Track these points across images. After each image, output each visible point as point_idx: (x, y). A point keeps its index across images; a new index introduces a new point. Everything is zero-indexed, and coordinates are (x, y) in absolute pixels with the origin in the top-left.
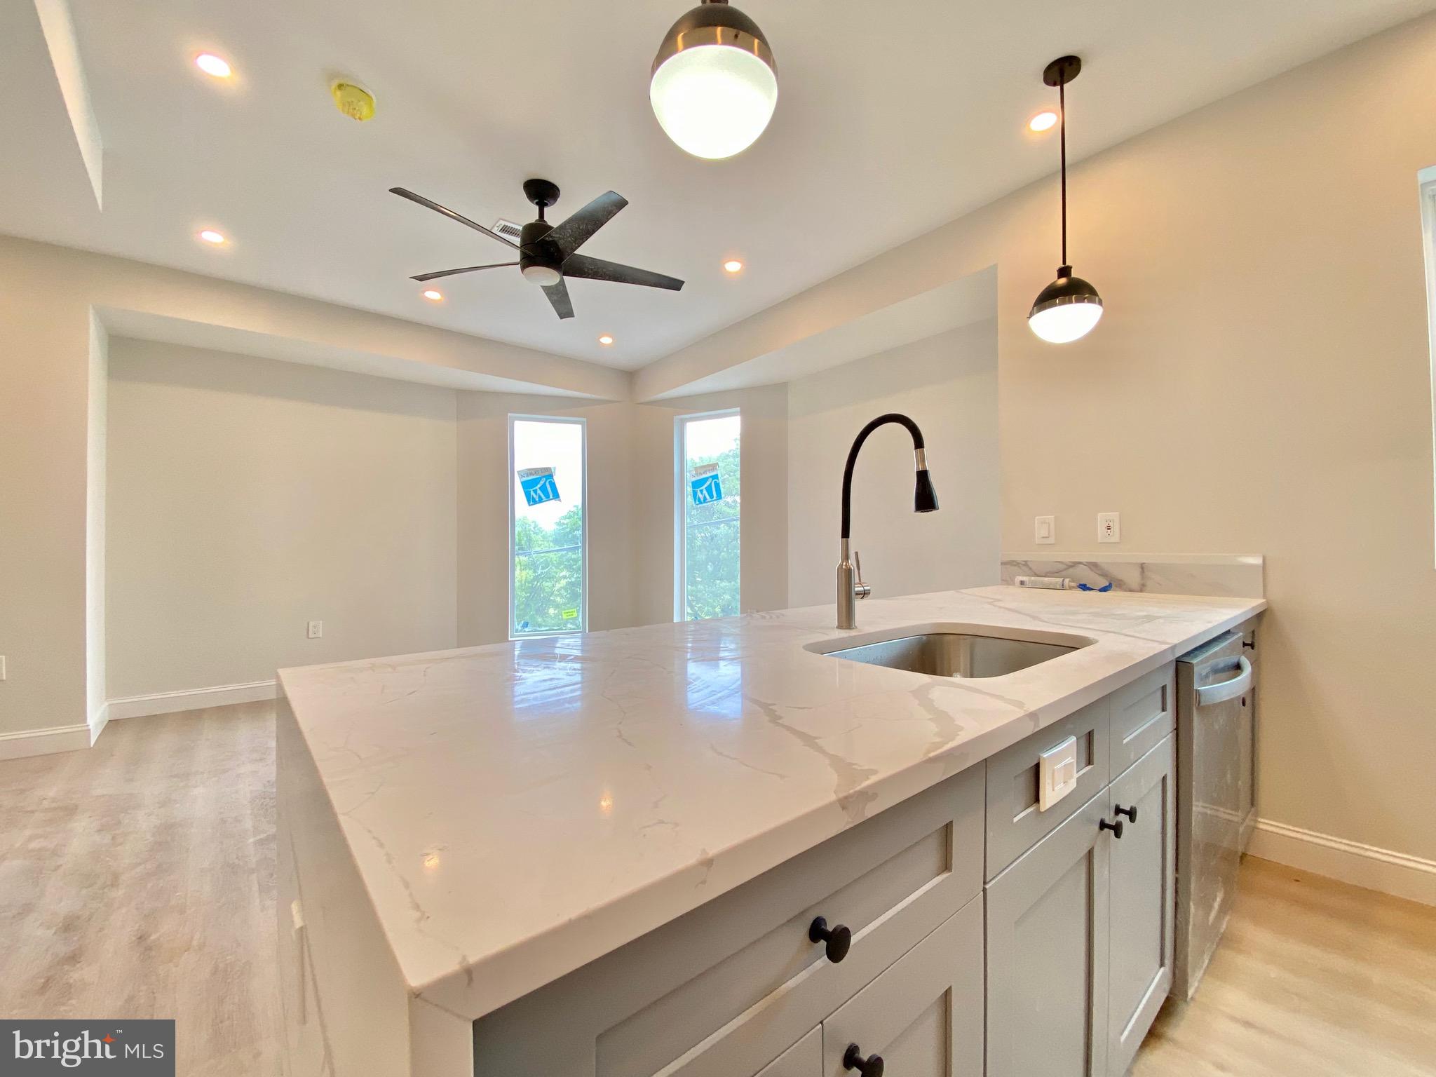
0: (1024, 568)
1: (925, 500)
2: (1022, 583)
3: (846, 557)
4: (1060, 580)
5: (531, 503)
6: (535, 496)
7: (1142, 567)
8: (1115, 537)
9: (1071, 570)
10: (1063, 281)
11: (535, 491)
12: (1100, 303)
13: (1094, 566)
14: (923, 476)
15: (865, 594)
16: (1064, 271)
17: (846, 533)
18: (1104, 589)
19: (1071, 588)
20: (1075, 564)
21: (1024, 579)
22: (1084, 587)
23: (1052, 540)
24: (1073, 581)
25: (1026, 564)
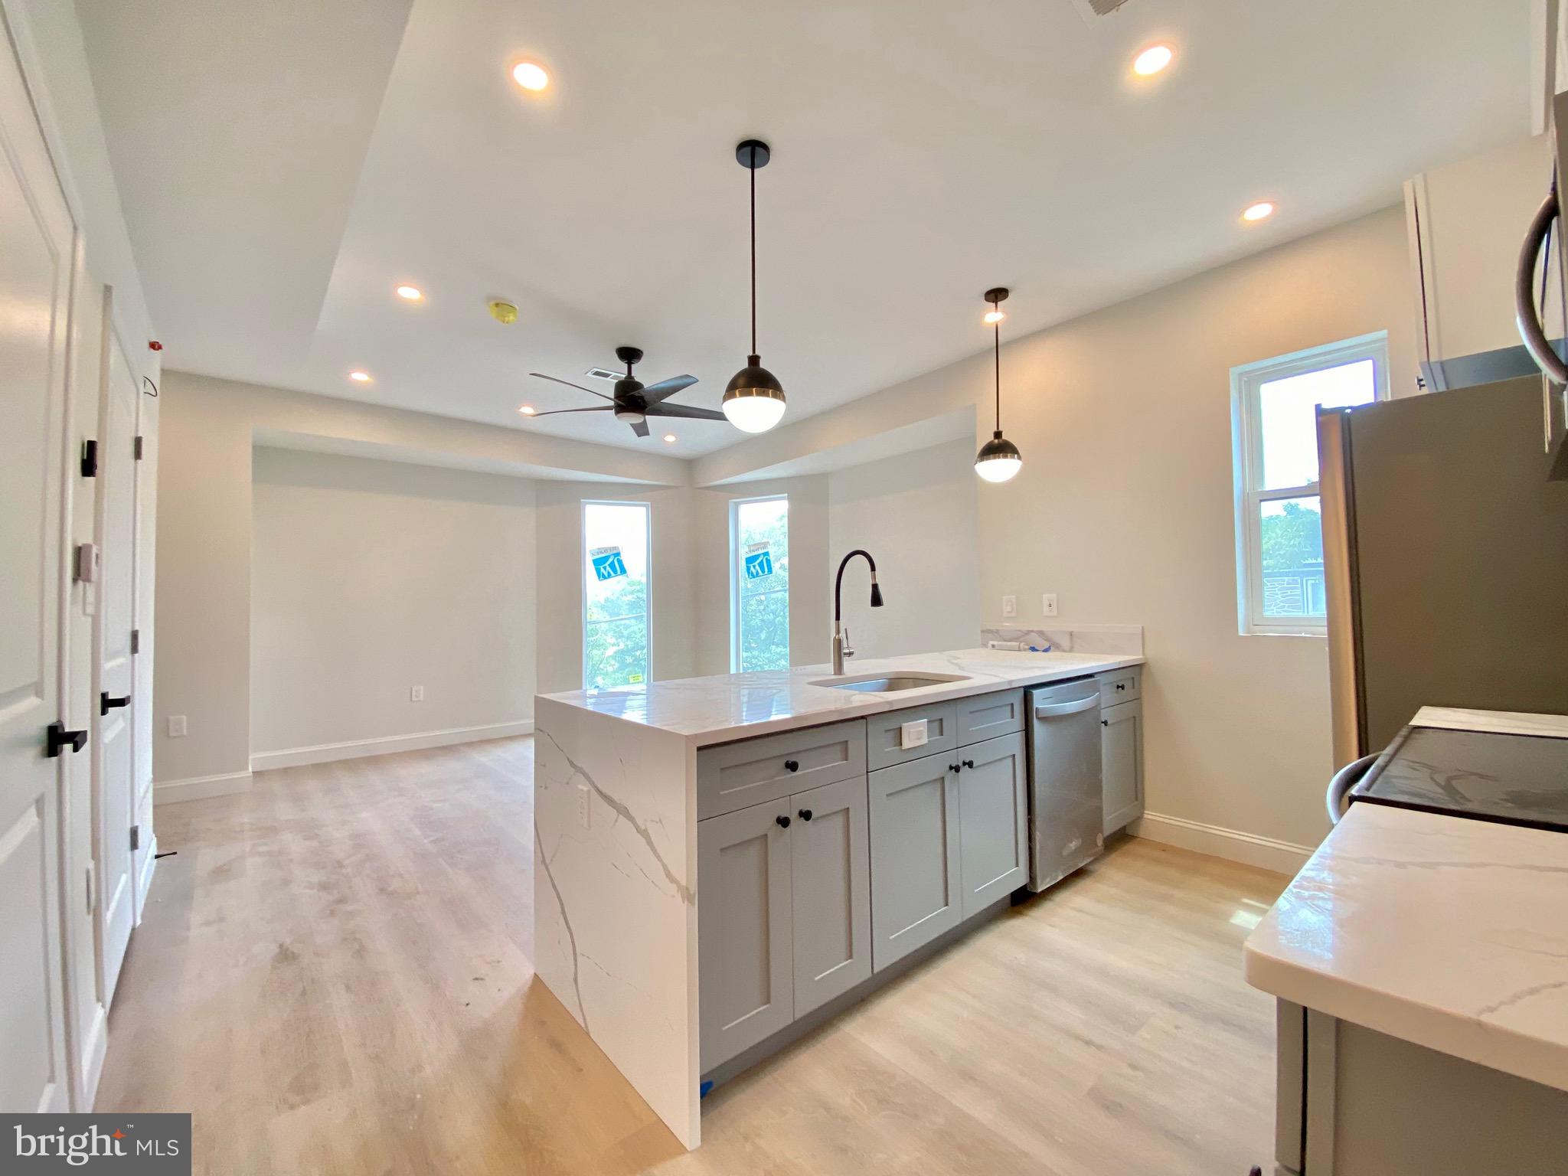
0: (996, 635)
1: (876, 600)
2: (993, 646)
3: (838, 632)
4: (1018, 643)
5: (601, 578)
6: (604, 572)
7: (1071, 634)
8: (1055, 613)
9: (1027, 637)
10: (996, 441)
11: (605, 568)
12: (1019, 458)
13: (1041, 633)
14: (875, 587)
15: (850, 654)
16: (998, 435)
17: (838, 618)
18: (1046, 650)
19: (1025, 650)
20: (1029, 632)
21: (995, 643)
22: (1033, 649)
23: (1013, 614)
24: (1027, 645)
25: (997, 632)
